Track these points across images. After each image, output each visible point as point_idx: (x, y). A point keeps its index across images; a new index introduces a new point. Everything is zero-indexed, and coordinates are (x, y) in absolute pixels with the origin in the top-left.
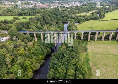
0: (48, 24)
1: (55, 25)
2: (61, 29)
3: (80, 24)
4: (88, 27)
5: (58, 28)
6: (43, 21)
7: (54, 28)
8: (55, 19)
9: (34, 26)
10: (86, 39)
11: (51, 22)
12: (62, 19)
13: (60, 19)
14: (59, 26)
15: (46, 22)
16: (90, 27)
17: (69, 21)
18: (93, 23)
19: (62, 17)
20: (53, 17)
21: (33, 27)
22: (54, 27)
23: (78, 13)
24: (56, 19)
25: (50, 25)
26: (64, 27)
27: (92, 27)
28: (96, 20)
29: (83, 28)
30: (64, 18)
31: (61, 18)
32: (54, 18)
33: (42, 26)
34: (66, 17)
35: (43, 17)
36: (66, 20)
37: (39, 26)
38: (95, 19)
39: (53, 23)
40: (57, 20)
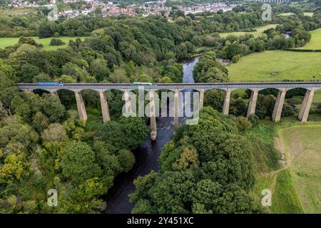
0: (131, 62)
1: (152, 64)
2: (174, 77)
3: (234, 62)
4: (261, 73)
5: (163, 74)
6: (114, 50)
7: (148, 73)
8: (153, 47)
9: (81, 66)
10: (267, 115)
11: (139, 56)
12: (177, 48)
13: (170, 48)
14: (166, 69)
15: (124, 56)
16: (268, 70)
17: (196, 53)
18: (276, 58)
19: (177, 41)
20: (147, 41)
21: (77, 69)
22: (151, 70)
23: (225, 30)
24: (158, 45)
25: (139, 64)
26: (181, 69)
27: (277, 73)
28: (285, 50)
29: (246, 74)
30: (183, 44)
31: (173, 44)
32: (151, 43)
33: (110, 67)
34: (187, 42)
35: (116, 39)
36: (189, 52)
37: (99, 68)
38: (280, 49)
39: (147, 60)
40: (159, 51)
